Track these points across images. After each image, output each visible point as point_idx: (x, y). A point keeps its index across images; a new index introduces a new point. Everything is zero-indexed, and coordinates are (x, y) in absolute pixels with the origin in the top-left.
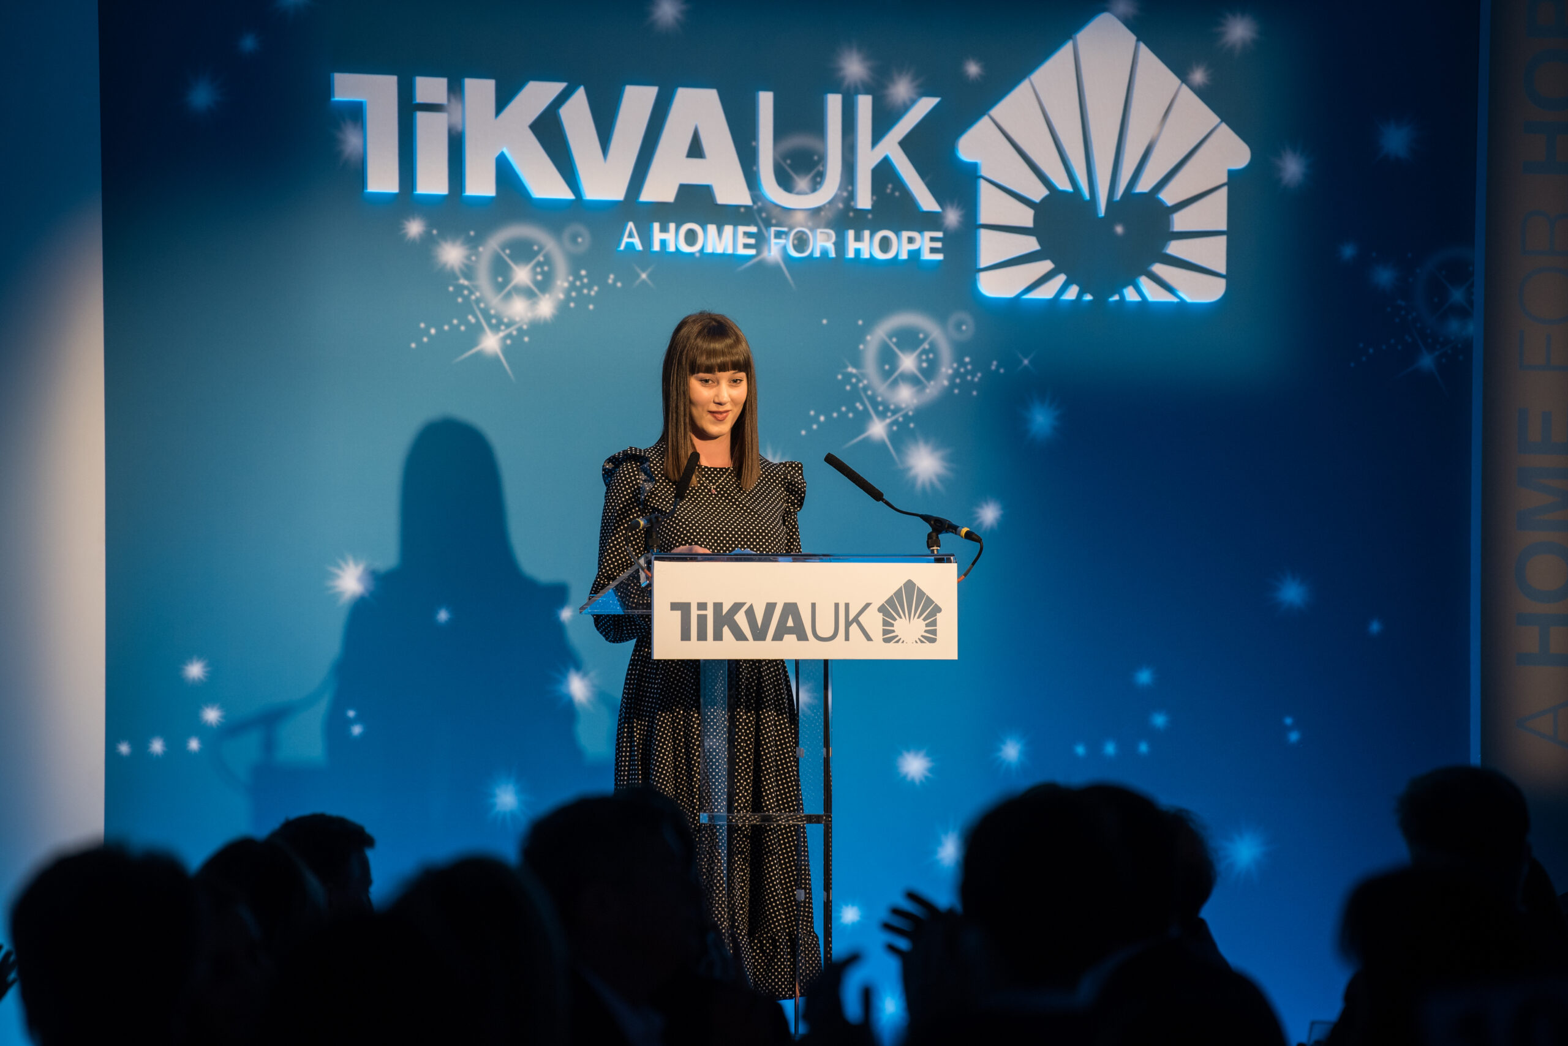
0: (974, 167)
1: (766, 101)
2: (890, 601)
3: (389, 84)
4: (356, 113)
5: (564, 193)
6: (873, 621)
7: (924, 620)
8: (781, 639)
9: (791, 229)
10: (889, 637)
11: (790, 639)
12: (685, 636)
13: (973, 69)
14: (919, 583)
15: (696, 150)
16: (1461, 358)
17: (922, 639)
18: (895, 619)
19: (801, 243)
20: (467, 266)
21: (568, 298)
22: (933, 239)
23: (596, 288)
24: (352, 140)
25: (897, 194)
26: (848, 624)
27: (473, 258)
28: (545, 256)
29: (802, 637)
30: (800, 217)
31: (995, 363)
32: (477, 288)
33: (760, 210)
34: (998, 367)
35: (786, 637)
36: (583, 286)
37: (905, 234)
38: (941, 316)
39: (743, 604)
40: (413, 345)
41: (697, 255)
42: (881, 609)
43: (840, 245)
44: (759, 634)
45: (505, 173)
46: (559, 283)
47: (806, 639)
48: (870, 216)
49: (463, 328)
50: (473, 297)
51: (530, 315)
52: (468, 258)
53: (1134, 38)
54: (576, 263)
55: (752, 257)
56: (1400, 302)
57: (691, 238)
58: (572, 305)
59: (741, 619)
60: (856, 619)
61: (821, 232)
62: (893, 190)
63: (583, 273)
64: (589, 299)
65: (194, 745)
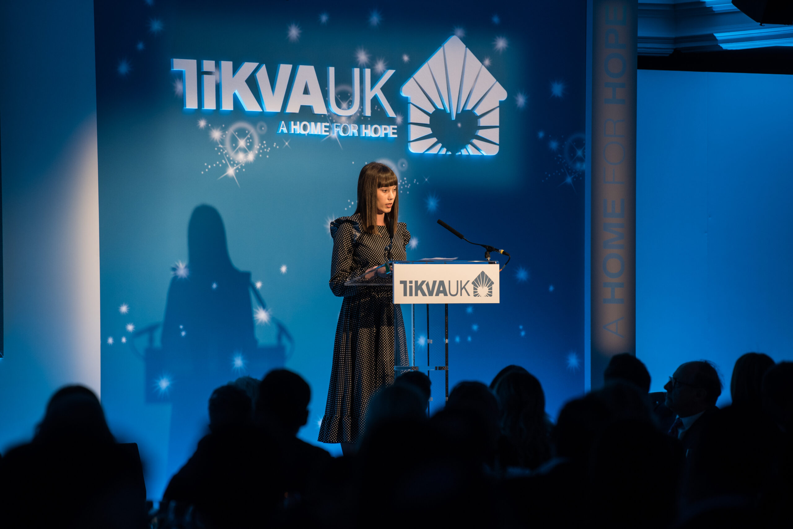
0: (407, 98)
1: (332, 71)
2: (476, 280)
3: (194, 62)
4: (180, 75)
5: (258, 109)
6: (470, 288)
7: (488, 287)
8: (438, 295)
9: (341, 124)
10: (476, 294)
11: (441, 295)
12: (405, 294)
13: (406, 58)
14: (487, 273)
15: (306, 91)
16: (581, 178)
17: (487, 295)
18: (478, 287)
19: (345, 130)
20: (222, 139)
21: (259, 153)
22: (393, 129)
23: (269, 149)
24: (179, 87)
25: (379, 110)
26: (461, 289)
27: (224, 136)
28: (251, 135)
29: (446, 295)
30: (344, 119)
31: (415, 180)
32: (225, 148)
33: (329, 116)
34: (416, 182)
35: (440, 294)
36: (265, 148)
37: (383, 127)
38: (395, 161)
39: (425, 281)
40: (202, 173)
41: (306, 135)
42: (473, 283)
43: (359, 131)
44: (431, 294)
45: (236, 102)
46: (256, 146)
47: (447, 295)
48: (369, 119)
49: (220, 165)
50: (224, 152)
51: (245, 160)
52: (222, 136)
53: (465, 46)
54: (262, 138)
55: (327, 135)
56: (560, 156)
57: (305, 128)
58: (261, 156)
59: (424, 287)
60: (464, 287)
61: (353, 126)
62: (378, 108)
63: (264, 142)
64: (266, 153)
65: (124, 340)
